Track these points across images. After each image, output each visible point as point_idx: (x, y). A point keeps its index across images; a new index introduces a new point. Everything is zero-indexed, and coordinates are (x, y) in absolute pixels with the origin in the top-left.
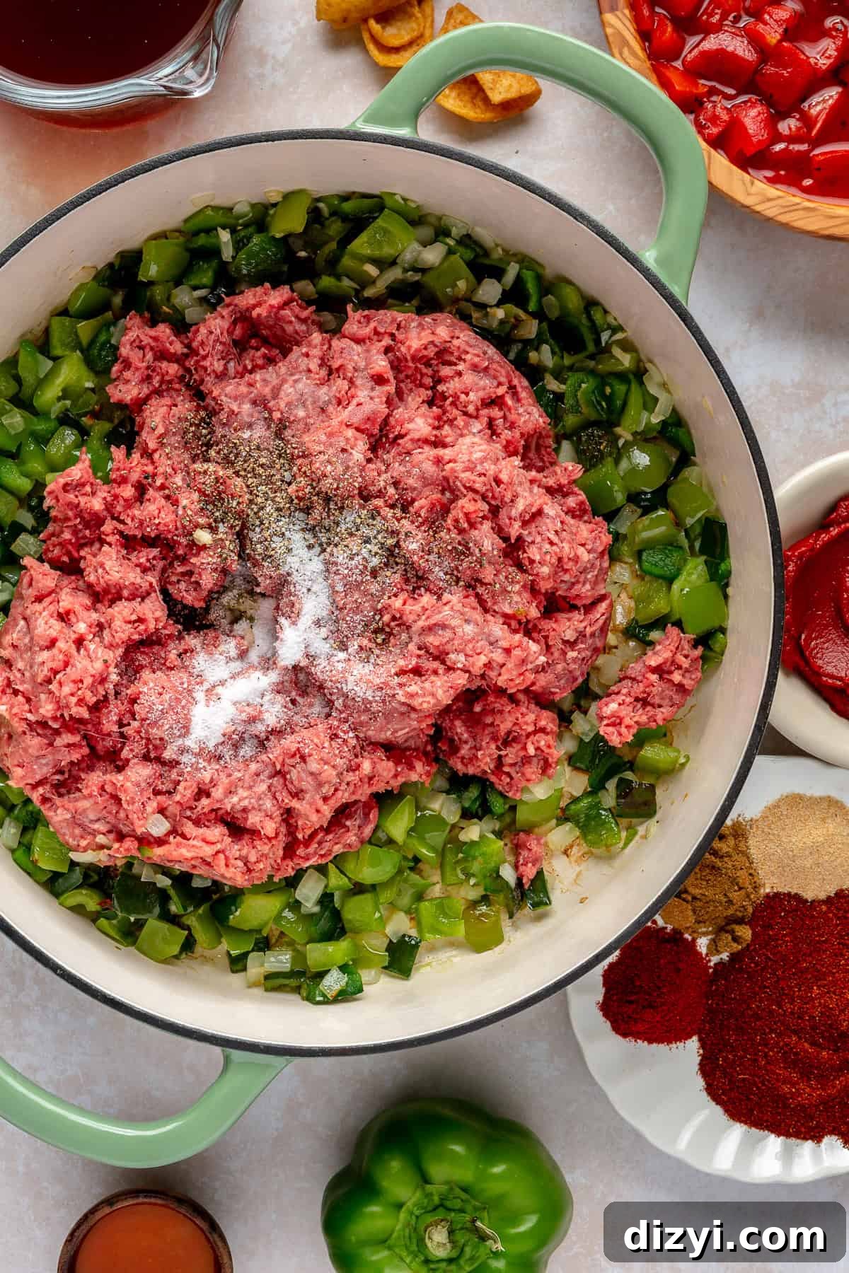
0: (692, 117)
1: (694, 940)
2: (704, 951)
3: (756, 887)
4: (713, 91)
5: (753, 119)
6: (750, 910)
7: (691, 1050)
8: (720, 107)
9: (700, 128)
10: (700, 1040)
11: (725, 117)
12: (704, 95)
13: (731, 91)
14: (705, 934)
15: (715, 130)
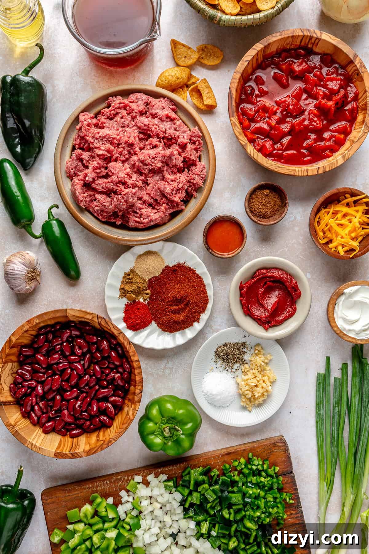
0: (252, 144)
1: (139, 300)
2: (142, 301)
3: (144, 281)
4: (258, 138)
5: (268, 145)
6: (146, 286)
7: (154, 324)
8: (260, 142)
9: (255, 147)
10: (154, 320)
11: (261, 144)
12: (255, 139)
13: (262, 137)
14: (141, 298)
15: (258, 148)
